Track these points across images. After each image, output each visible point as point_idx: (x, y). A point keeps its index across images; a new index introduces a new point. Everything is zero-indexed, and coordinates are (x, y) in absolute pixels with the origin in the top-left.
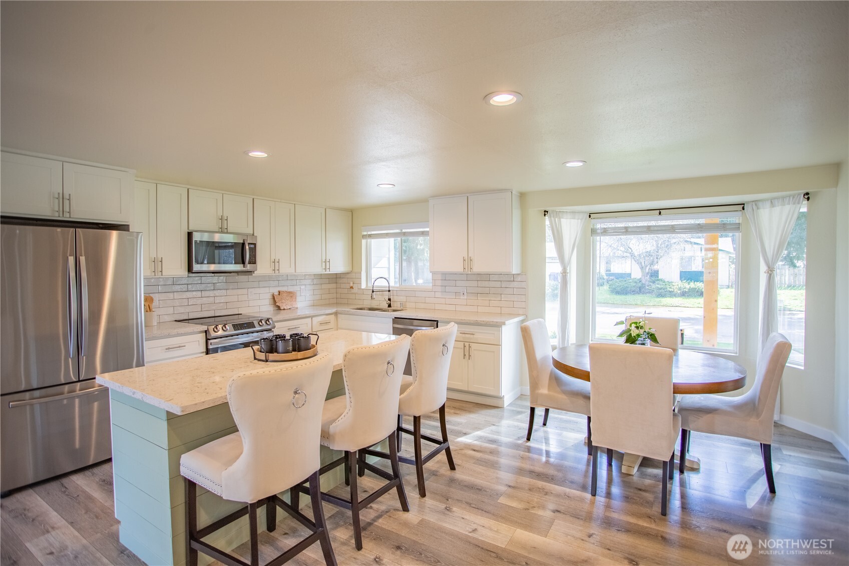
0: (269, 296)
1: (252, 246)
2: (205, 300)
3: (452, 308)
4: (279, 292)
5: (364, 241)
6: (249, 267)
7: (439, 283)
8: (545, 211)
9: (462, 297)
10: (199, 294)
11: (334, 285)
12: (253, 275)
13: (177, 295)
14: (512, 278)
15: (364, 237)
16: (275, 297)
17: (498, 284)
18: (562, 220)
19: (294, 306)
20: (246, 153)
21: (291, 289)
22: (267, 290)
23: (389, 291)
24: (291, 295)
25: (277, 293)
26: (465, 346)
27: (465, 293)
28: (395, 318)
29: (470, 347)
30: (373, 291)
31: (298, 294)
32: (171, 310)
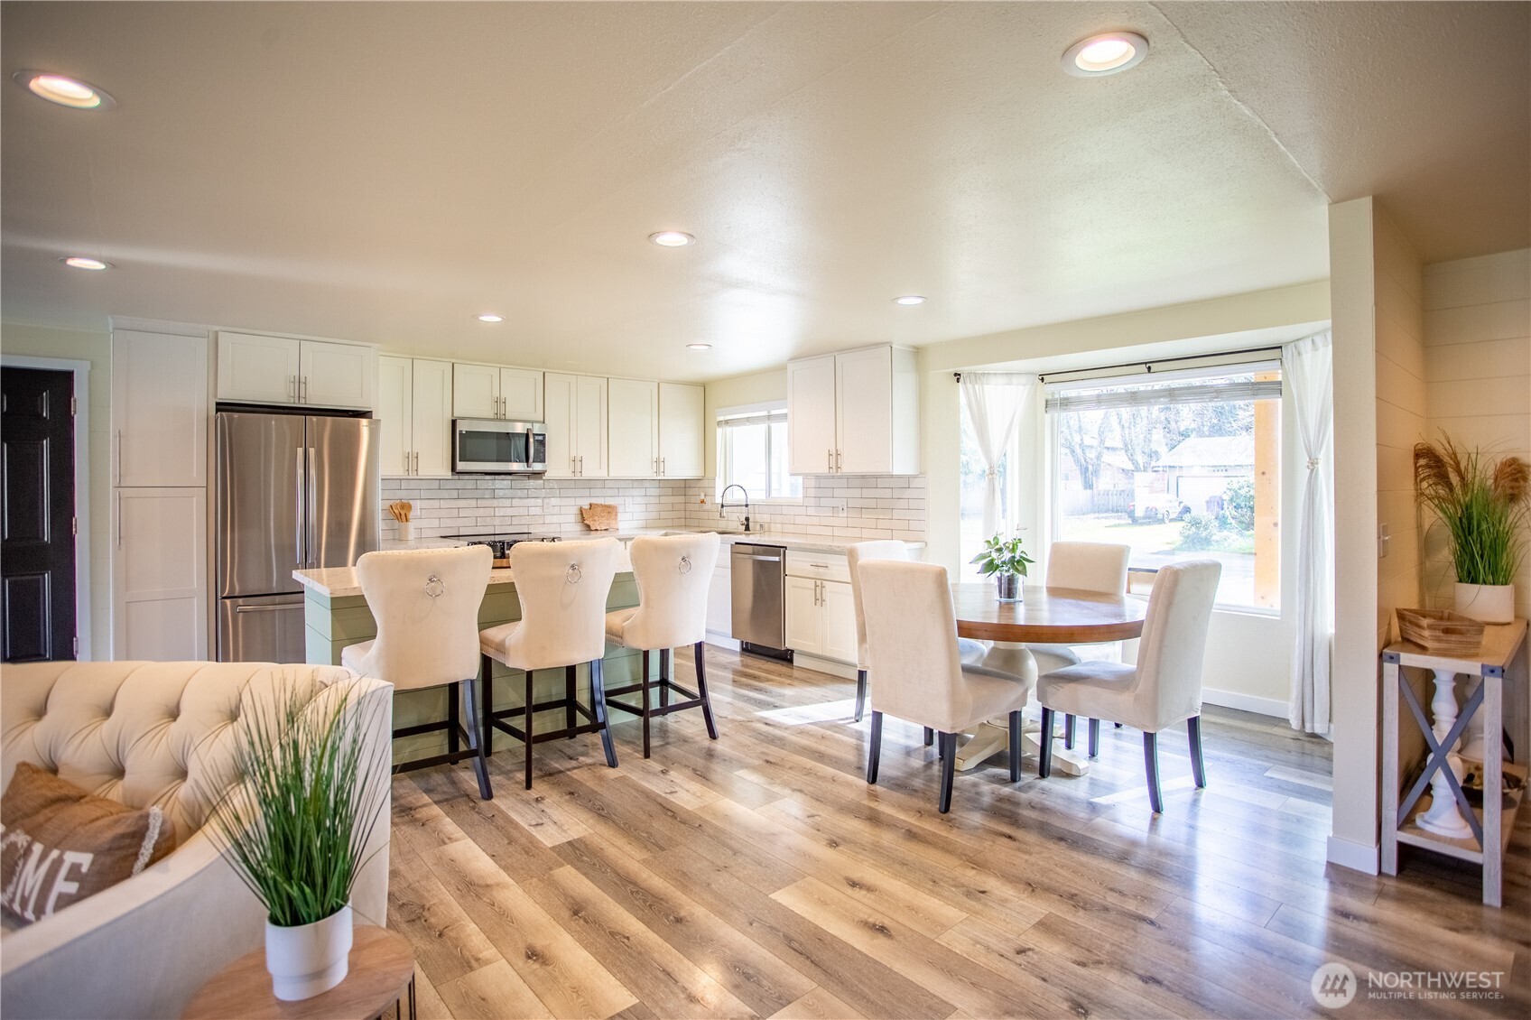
0: (575, 510)
1: (541, 438)
2: (481, 512)
3: (828, 531)
4: (591, 505)
5: (719, 431)
6: (537, 467)
7: (812, 492)
8: (956, 374)
9: (841, 515)
10: (473, 503)
11: (682, 499)
12: (544, 478)
13: (444, 504)
14: (906, 482)
15: (719, 423)
16: (584, 512)
17: (887, 493)
18: (985, 386)
19: (612, 525)
20: (475, 317)
21: (609, 501)
22: (571, 501)
23: (747, 506)
24: (610, 510)
25: (588, 507)
26: (816, 586)
27: (845, 508)
28: (736, 543)
29: (823, 587)
30: (722, 506)
31: (620, 509)
32: (436, 523)
